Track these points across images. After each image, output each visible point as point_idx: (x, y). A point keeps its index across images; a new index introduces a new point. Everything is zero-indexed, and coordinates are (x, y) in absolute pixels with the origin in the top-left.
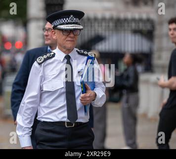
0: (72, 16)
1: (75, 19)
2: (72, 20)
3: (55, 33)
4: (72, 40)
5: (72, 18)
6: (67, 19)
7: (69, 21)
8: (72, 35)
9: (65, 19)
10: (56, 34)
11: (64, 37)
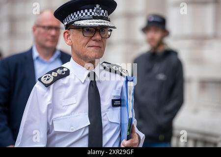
0: (98, 6)
1: (103, 11)
2: (98, 13)
3: (69, 36)
4: (97, 44)
5: (98, 9)
6: (91, 10)
7: (93, 14)
8: (98, 37)
9: (86, 11)
10: (71, 37)
11: (84, 40)
